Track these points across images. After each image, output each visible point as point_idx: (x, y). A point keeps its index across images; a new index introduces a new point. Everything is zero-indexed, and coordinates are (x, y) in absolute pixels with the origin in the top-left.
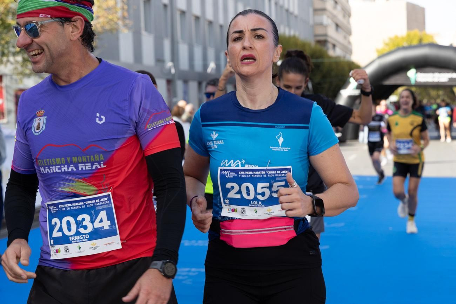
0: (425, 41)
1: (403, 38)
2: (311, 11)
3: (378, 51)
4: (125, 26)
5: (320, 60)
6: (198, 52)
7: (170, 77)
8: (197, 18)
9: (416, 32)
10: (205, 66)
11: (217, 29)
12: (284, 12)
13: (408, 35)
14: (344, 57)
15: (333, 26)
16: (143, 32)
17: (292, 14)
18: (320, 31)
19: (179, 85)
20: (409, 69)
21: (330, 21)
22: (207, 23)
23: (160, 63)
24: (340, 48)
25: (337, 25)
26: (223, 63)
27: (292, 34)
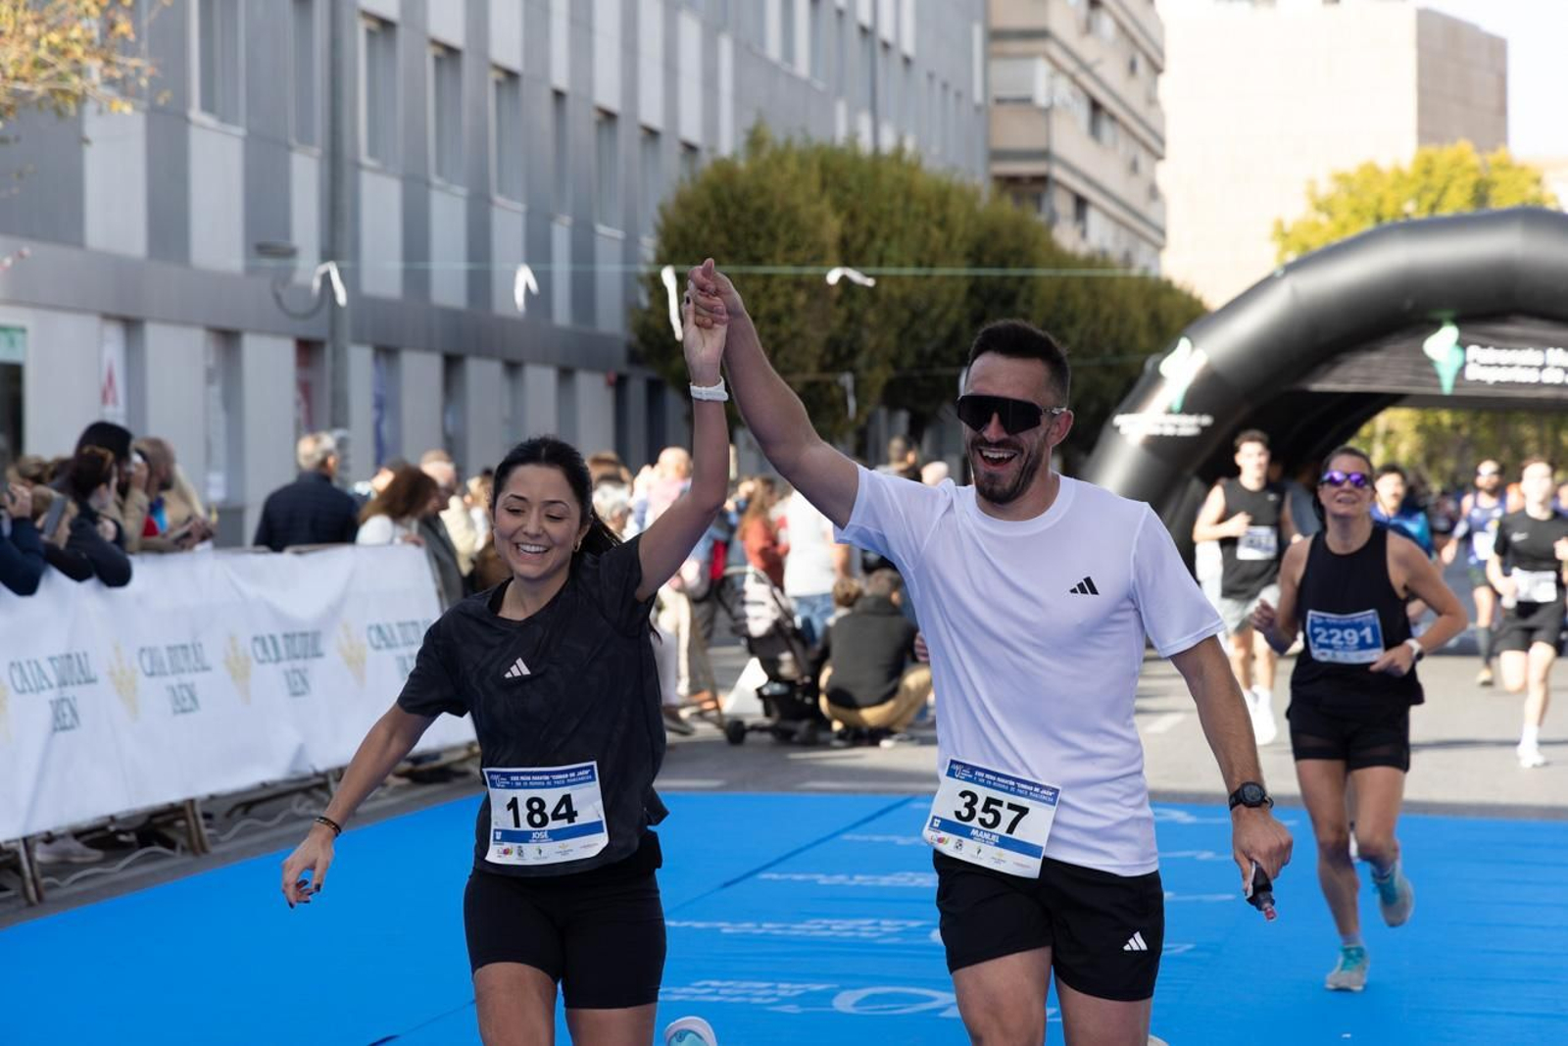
0: (1503, 199)
1: (1400, 175)
2: (978, 33)
3: (1282, 234)
4: (110, 82)
5: (1014, 272)
6: (448, 214)
7: (313, 330)
8: (449, 54)
9: (1464, 151)
10: (480, 282)
12: (853, 34)
13: (1426, 169)
14: (1128, 261)
15: (1082, 112)
16: (196, 115)
17: (886, 46)
18: (1015, 133)
19: (360, 362)
20: (1435, 325)
21: (1063, 87)
22: (494, 75)
23: (269, 263)
24: (1108, 215)
25: (1096, 107)
26: (562, 267)
27: (888, 142)
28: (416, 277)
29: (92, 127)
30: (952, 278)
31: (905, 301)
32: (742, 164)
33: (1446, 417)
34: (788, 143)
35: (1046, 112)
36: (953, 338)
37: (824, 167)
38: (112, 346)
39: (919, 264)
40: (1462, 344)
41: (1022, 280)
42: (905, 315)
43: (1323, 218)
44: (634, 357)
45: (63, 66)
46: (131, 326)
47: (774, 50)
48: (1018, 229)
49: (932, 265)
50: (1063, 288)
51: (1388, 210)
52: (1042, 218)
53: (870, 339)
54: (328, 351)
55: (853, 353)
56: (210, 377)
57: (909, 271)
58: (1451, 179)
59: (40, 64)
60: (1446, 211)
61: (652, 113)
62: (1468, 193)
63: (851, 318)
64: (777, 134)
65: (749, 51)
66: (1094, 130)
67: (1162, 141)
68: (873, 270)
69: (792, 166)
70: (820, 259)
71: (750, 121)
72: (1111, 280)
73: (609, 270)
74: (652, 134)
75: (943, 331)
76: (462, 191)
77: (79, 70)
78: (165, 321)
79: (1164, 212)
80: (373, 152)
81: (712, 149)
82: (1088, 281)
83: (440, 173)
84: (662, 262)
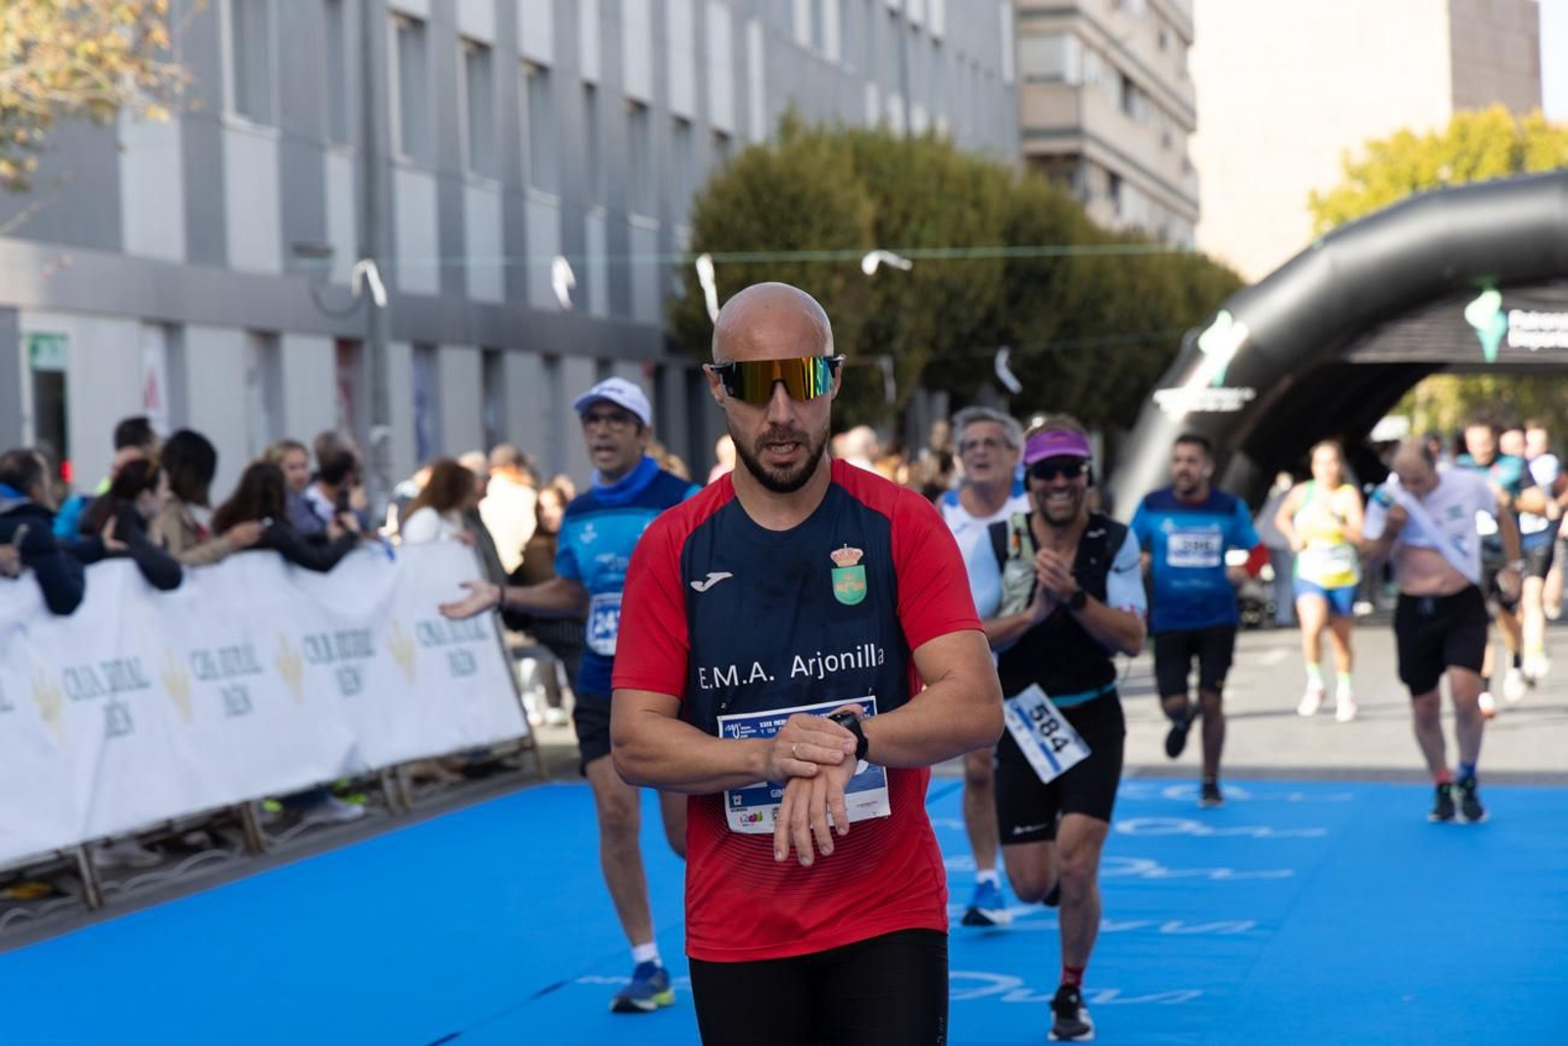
0: (1539, 164)
1: (1435, 144)
2: (1006, 15)
3: (1317, 204)
4: (146, 88)
5: (1050, 251)
6: (482, 209)
7: (350, 329)
8: (480, 50)
9: (1498, 115)
10: (517, 273)
11: (573, 103)
12: (882, 17)
13: (1462, 134)
14: (1162, 236)
15: (1113, 87)
16: (230, 117)
17: (915, 28)
18: (1046, 111)
19: (399, 359)
20: (1476, 292)
21: (1094, 65)
22: (524, 70)
23: (307, 263)
24: (1142, 191)
25: (1127, 83)
26: (597, 260)
27: (919, 123)
28: (453, 273)
29: (129, 134)
30: (989, 259)
31: (941, 283)
32: (775, 151)
33: (1487, 384)
34: (821, 128)
35: (1077, 89)
36: (990, 319)
37: (857, 151)
38: (152, 350)
39: (955, 245)
40: (1505, 310)
41: (1057, 259)
42: (940, 298)
43: (1359, 188)
44: (672, 347)
45: (99, 75)
46: (172, 330)
47: (803, 34)
48: (1053, 207)
49: (968, 244)
50: (1099, 267)
51: (1424, 175)
52: (1075, 195)
53: (906, 322)
54: (367, 351)
55: (890, 336)
56: (251, 378)
57: (945, 253)
58: (1485, 144)
59: (76, 74)
60: (1482, 176)
61: (682, 102)
62: (1504, 157)
63: (889, 301)
64: (809, 119)
65: (778, 38)
66: (1126, 105)
67: (1193, 113)
68: (909, 252)
69: (824, 151)
70: (856, 244)
71: (781, 107)
72: (1147, 257)
73: (644, 261)
74: (683, 124)
75: (980, 312)
76: (494, 186)
77: (114, 77)
78: (206, 322)
79: (1196, 185)
80: (407, 149)
81: (745, 135)
82: (1125, 260)
83: (474, 166)
84: (698, 250)
